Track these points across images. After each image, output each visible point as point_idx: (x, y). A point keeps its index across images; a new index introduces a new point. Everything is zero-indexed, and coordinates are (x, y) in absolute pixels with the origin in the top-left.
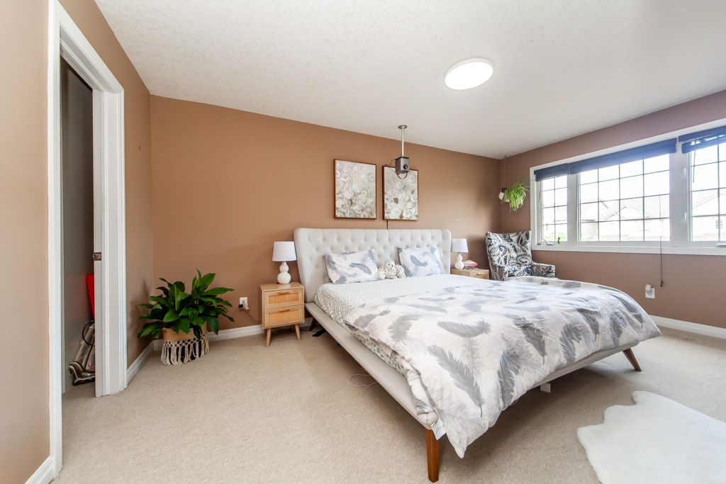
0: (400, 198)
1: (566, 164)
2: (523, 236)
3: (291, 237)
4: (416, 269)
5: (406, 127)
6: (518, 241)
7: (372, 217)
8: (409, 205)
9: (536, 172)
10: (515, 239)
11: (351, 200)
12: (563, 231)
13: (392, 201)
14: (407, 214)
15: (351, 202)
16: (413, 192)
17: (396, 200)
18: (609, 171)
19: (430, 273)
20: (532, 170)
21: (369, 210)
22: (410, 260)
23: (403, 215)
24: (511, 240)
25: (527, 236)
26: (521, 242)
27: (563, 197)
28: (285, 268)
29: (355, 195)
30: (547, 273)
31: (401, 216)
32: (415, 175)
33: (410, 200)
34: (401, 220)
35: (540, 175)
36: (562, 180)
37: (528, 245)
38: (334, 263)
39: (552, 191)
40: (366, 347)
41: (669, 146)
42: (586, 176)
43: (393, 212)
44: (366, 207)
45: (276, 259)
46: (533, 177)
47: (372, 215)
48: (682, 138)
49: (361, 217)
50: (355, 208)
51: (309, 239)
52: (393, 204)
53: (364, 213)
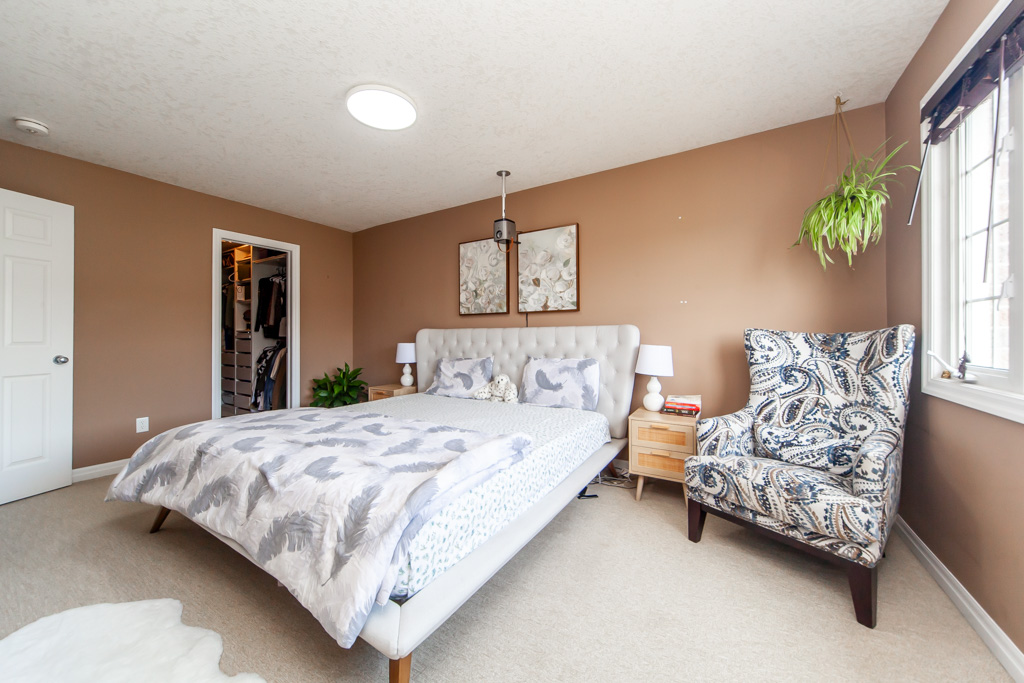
0: (543, 276)
3: (412, 339)
4: (536, 393)
5: (508, 174)
6: (862, 360)
7: (501, 311)
8: (559, 287)
10: (858, 350)
11: (475, 291)
13: (529, 284)
14: (555, 301)
15: (476, 294)
16: (566, 264)
17: (537, 282)
19: (559, 403)
21: (497, 301)
22: (534, 378)
23: (549, 304)
24: (844, 354)
26: (868, 360)
28: (407, 370)
29: (480, 284)
31: (545, 306)
32: (570, 234)
33: (561, 277)
34: (545, 311)
37: (888, 372)
38: (441, 371)
43: (531, 300)
44: (494, 298)
45: (399, 360)
47: (501, 308)
49: (488, 311)
50: (481, 301)
51: (430, 341)
52: (532, 288)
53: (491, 306)
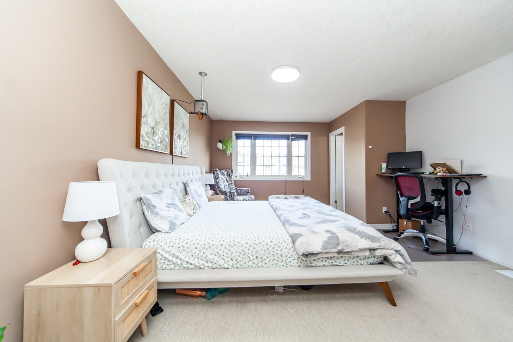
0: (181, 135)
1: (252, 134)
2: (230, 172)
5: (206, 75)
6: (227, 174)
8: (185, 143)
9: (236, 134)
10: (225, 173)
11: (153, 128)
12: (248, 170)
13: (177, 137)
14: (184, 150)
15: (153, 131)
16: (187, 132)
17: (180, 137)
18: (267, 142)
20: (234, 133)
21: (165, 143)
23: (182, 151)
24: (224, 175)
25: (232, 171)
26: (229, 176)
27: (248, 151)
29: (156, 123)
30: (247, 193)
31: (181, 153)
33: (185, 138)
34: (181, 156)
35: (238, 136)
36: (248, 142)
37: (233, 177)
38: (155, 207)
39: (242, 147)
40: (317, 266)
41: (287, 137)
42: (259, 142)
43: (178, 148)
44: (163, 139)
46: (234, 137)
48: (292, 135)
50: (156, 138)
51: (121, 176)
52: (178, 140)
53: (162, 146)
